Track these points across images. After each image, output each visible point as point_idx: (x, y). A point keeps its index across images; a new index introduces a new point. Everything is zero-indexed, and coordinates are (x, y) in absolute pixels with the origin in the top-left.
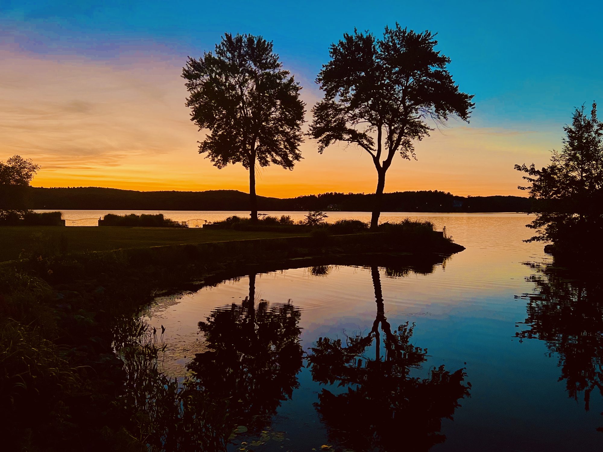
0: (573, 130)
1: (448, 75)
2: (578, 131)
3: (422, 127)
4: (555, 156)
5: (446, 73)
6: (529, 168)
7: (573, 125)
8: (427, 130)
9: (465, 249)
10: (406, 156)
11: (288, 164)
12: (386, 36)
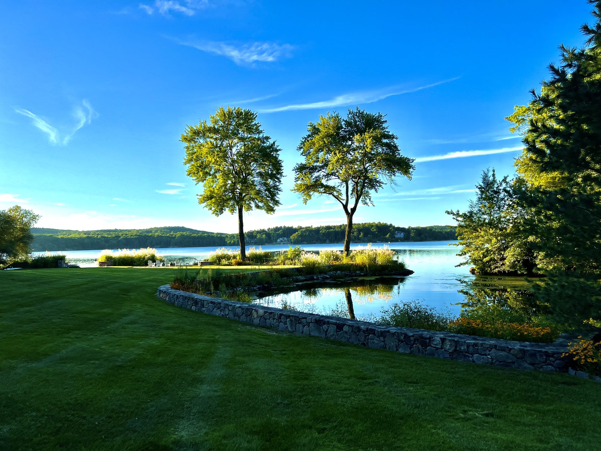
0: (483, 186)
1: (396, 145)
2: (486, 187)
3: (378, 182)
4: (472, 204)
5: (394, 143)
6: (455, 213)
7: (483, 183)
8: (381, 184)
9: (414, 272)
10: (366, 203)
11: (270, 210)
12: (350, 116)
